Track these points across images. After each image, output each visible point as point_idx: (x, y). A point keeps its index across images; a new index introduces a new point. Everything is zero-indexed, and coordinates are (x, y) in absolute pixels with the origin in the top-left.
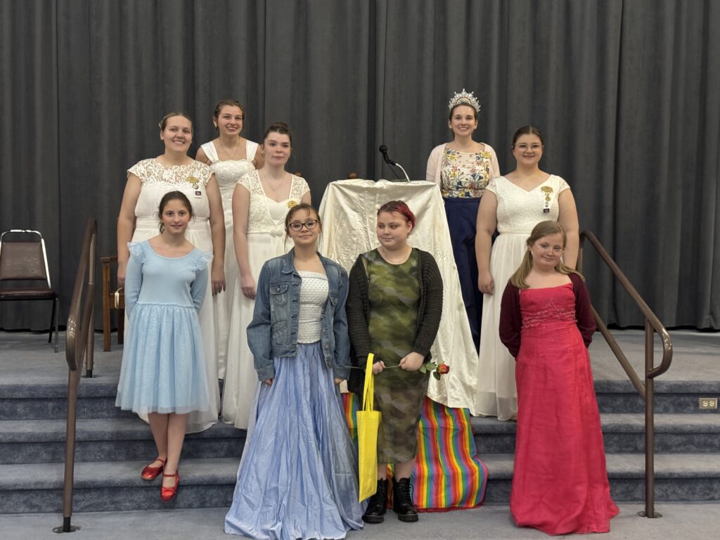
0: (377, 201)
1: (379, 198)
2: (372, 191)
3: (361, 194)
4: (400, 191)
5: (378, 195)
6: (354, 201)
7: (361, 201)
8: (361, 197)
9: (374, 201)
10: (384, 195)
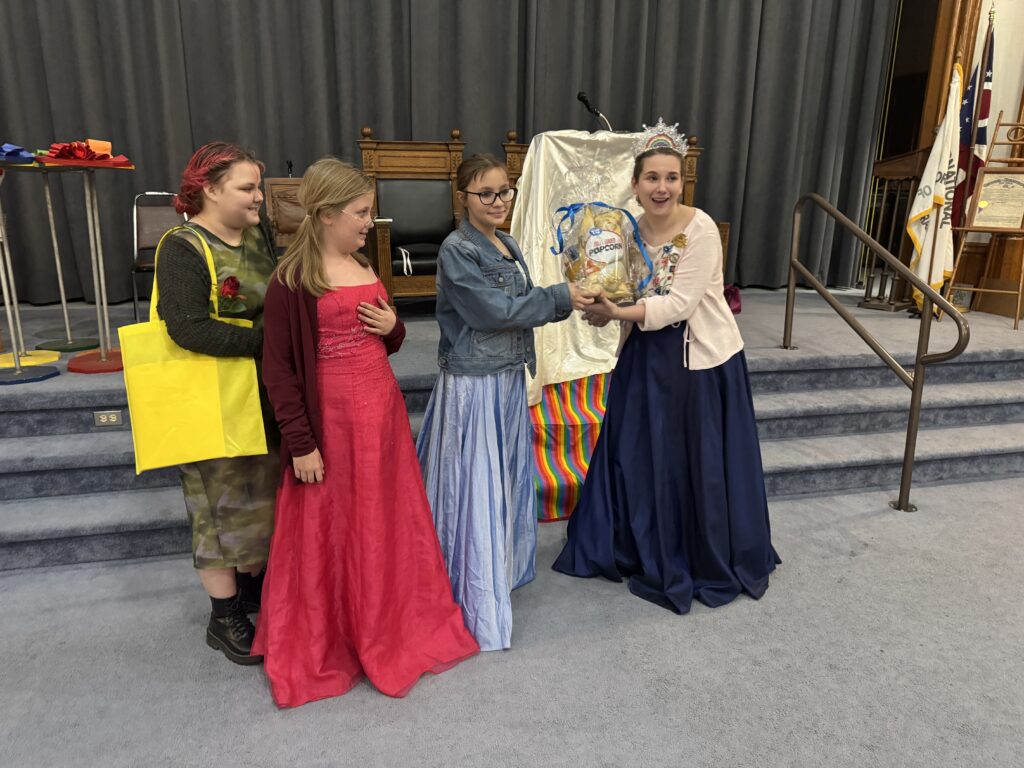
0: (596, 157)
1: (599, 154)
2: (592, 145)
3: (579, 149)
4: (623, 146)
5: (598, 150)
6: (571, 158)
7: (578, 158)
8: (578, 152)
9: (593, 157)
10: (605, 150)
